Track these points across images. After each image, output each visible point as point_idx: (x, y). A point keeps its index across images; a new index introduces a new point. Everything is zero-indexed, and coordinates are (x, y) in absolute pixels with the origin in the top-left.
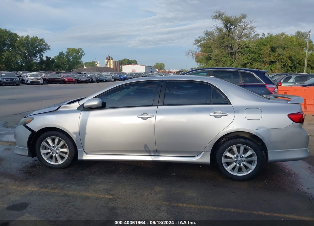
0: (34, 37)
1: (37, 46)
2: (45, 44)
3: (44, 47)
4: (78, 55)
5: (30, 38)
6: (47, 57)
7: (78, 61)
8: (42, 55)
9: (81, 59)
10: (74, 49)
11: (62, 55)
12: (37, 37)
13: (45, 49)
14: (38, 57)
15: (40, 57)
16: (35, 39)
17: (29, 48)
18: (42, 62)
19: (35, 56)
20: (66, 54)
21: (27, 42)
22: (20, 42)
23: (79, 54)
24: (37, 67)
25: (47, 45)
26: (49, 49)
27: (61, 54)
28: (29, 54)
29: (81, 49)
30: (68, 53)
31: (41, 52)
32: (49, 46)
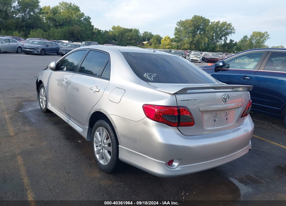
0: (223, 22)
1: (225, 30)
2: (231, 28)
3: (230, 31)
4: (262, 39)
5: (221, 23)
6: (231, 40)
7: (261, 45)
8: (227, 38)
9: (264, 43)
10: (260, 33)
11: (246, 39)
12: (226, 22)
13: (231, 33)
14: (223, 40)
15: (224, 40)
16: (224, 24)
17: (218, 31)
18: (225, 44)
19: (221, 39)
20: (250, 37)
21: (217, 26)
22: (211, 26)
23: (263, 37)
24: (220, 48)
25: (233, 28)
26: (234, 33)
27: (246, 37)
28: (216, 38)
29: (267, 33)
30: (252, 37)
31: (226, 36)
32: (235, 30)
